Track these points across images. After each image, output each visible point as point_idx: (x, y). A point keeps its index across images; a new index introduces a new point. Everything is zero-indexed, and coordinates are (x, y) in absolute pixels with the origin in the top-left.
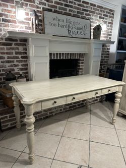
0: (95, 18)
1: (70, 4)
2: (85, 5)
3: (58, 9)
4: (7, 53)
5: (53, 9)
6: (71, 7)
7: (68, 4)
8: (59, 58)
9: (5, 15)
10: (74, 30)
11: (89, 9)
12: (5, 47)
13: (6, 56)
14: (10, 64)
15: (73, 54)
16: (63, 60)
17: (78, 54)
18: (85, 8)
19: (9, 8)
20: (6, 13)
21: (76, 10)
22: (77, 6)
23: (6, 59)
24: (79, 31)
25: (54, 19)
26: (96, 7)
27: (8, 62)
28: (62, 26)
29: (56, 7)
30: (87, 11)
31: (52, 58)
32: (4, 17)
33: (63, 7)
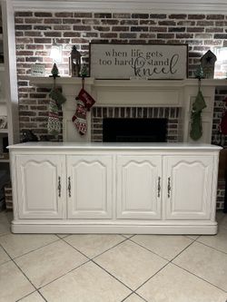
0: (203, 40)
1: (144, 25)
2: (176, 21)
3: (118, 38)
4: (39, 108)
5: (110, 39)
6: (146, 29)
7: (139, 25)
8: (120, 116)
9: (39, 59)
10: (146, 67)
11: (187, 26)
12: (37, 99)
13: (37, 111)
14: (41, 123)
15: (151, 109)
16: (129, 120)
17: (161, 109)
18: (176, 26)
19: (45, 50)
20: (40, 56)
21: (156, 33)
22: (157, 25)
23: (37, 116)
24: (159, 68)
25: (108, 54)
26: (205, 19)
27: (40, 120)
28: (123, 63)
29: (116, 35)
30: (183, 29)
31: (108, 116)
32: (37, 62)
33: (130, 32)
